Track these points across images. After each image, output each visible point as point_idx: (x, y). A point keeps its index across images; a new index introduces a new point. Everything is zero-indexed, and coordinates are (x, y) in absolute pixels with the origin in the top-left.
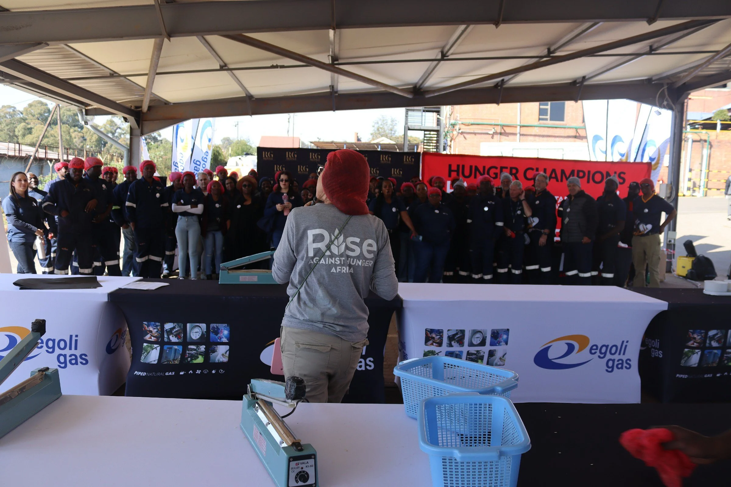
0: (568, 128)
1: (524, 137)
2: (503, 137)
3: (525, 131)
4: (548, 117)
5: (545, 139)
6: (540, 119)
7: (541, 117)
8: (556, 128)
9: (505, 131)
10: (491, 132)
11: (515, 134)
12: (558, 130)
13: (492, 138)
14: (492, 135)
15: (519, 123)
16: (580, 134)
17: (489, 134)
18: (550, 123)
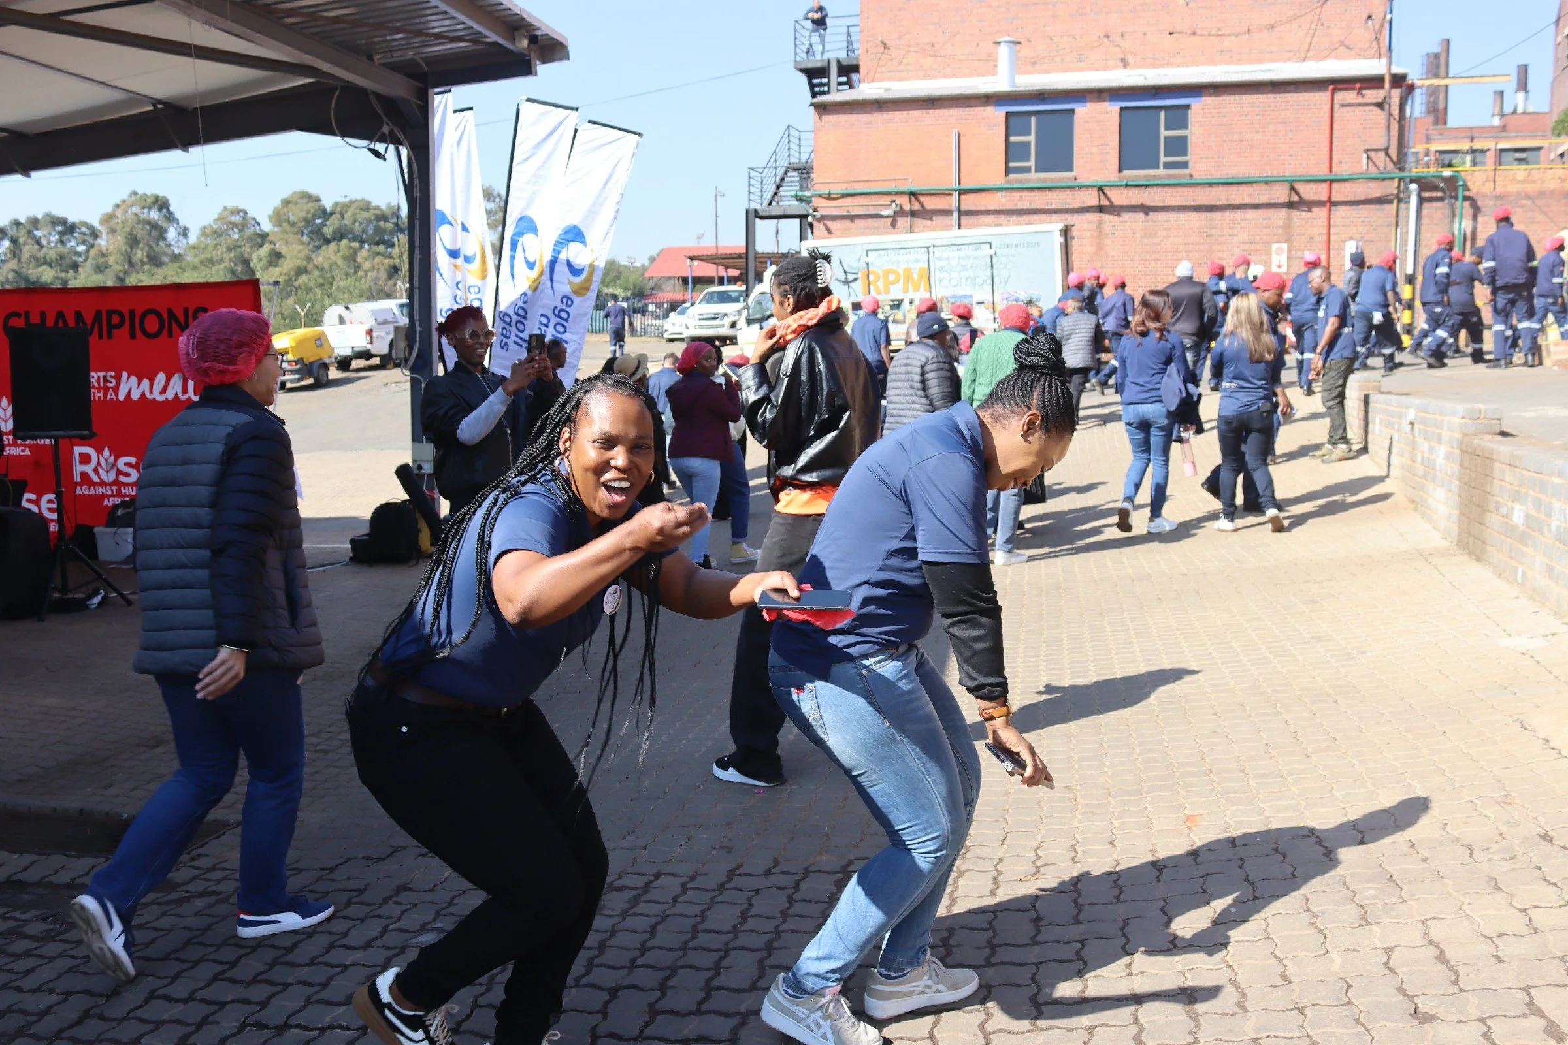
0: (1081, 187)
1: (973, 219)
2: (920, 222)
3: (969, 202)
4: (1032, 163)
5: (1024, 218)
6: (1008, 171)
7: (1012, 164)
8: (1050, 189)
9: (922, 206)
10: (889, 212)
11: (947, 212)
12: (1055, 194)
13: (894, 225)
14: (890, 220)
15: (955, 185)
16: (1113, 200)
17: (882, 217)
18: (1034, 177)
